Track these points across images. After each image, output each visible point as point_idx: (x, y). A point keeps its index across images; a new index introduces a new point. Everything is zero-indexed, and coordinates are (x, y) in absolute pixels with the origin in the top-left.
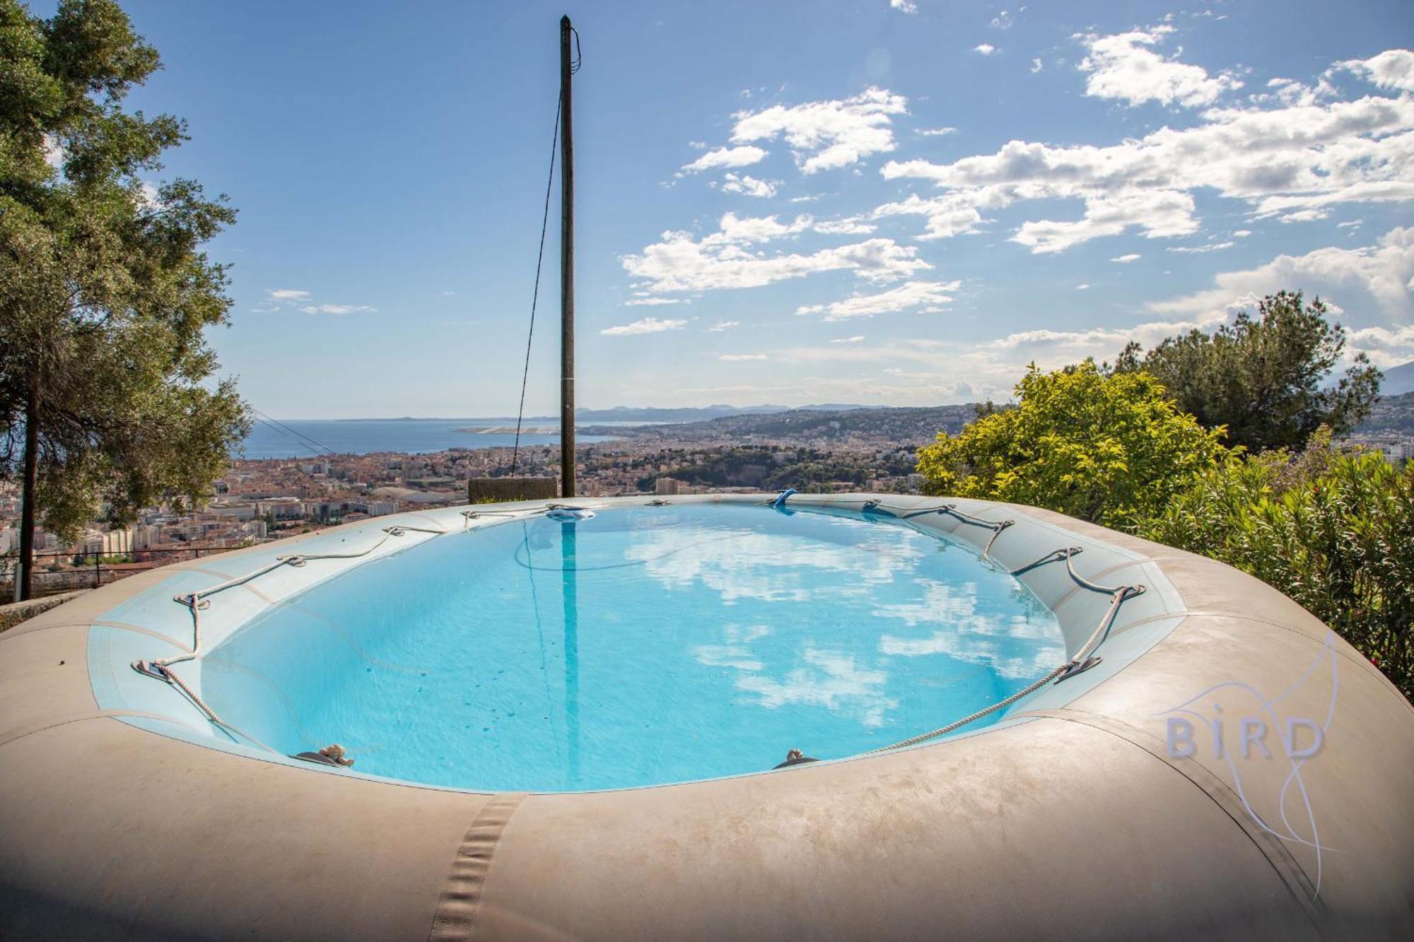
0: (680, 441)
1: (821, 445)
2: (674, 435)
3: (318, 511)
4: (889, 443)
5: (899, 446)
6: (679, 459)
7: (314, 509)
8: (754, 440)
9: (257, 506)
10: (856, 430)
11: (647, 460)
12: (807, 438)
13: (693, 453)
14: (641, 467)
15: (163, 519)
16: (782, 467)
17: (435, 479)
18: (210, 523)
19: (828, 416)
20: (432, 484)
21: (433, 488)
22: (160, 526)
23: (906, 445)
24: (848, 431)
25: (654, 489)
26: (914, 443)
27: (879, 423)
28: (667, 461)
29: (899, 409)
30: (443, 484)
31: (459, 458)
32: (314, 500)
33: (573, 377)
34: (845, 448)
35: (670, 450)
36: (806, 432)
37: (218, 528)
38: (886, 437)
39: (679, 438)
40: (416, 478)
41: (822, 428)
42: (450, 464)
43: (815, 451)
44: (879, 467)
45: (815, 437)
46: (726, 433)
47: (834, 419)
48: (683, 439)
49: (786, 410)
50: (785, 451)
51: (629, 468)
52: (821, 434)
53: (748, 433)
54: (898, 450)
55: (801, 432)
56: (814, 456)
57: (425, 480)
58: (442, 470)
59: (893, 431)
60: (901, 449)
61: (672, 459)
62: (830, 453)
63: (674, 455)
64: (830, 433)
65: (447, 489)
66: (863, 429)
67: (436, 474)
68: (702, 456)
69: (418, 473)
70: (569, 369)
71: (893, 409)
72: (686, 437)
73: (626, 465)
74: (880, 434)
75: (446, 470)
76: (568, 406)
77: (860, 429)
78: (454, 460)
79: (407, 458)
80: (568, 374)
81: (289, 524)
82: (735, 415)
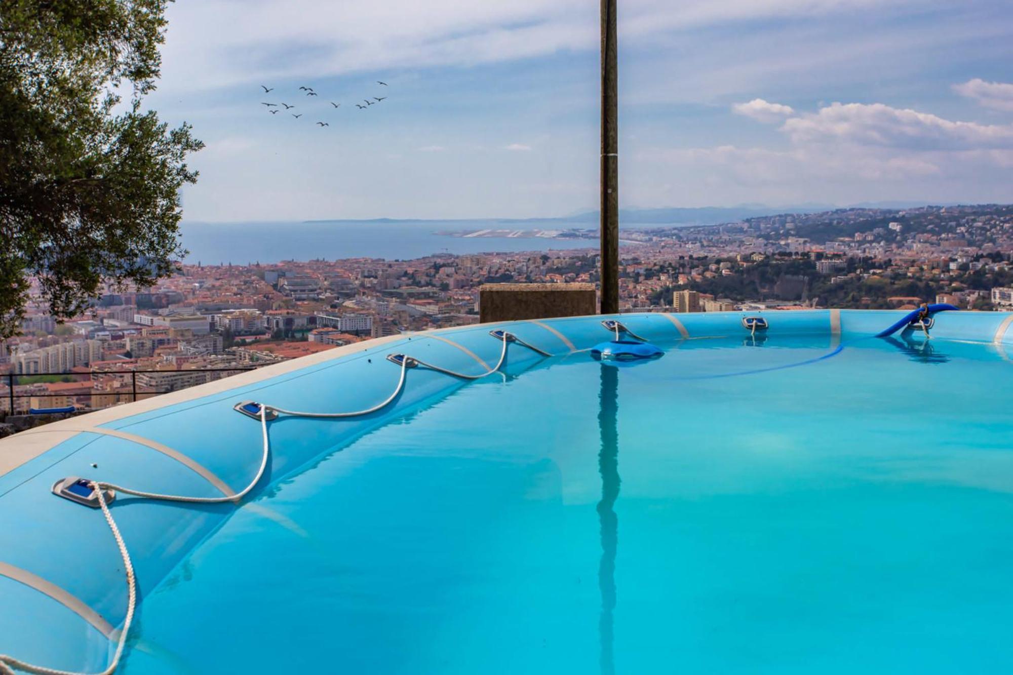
0: (702, 246)
1: (877, 251)
2: (696, 239)
3: (281, 325)
4: (967, 249)
5: (980, 253)
6: (701, 268)
7: (277, 323)
8: (795, 244)
9: (213, 318)
10: (923, 233)
11: (662, 269)
12: (860, 243)
13: (718, 262)
14: (657, 278)
15: (107, 333)
16: (827, 277)
17: (416, 289)
18: (160, 337)
19: (888, 215)
20: (411, 295)
21: (412, 300)
22: (103, 341)
23: (988, 251)
24: (912, 233)
25: (670, 303)
26: (999, 249)
27: (953, 224)
28: (687, 270)
29: (979, 206)
30: (427, 295)
31: (444, 265)
32: (278, 312)
33: (616, 152)
34: (907, 254)
35: (691, 257)
36: (858, 236)
37: (169, 343)
38: (962, 241)
39: (701, 242)
40: (394, 288)
41: (879, 230)
42: (432, 271)
43: (871, 258)
44: (952, 279)
45: (871, 242)
46: (758, 237)
47: (895, 220)
48: (705, 244)
49: (834, 209)
50: (831, 258)
51: (641, 279)
52: (877, 239)
53: (787, 235)
54: (977, 258)
55: (852, 236)
56: (868, 264)
57: (404, 290)
58: (423, 279)
59: (971, 233)
60: (982, 256)
61: (692, 267)
62: (890, 261)
63: (695, 262)
64: (890, 237)
65: (431, 301)
66: (931, 232)
67: (418, 284)
68: (729, 265)
69: (396, 283)
70: (611, 142)
71: (972, 207)
72: (710, 241)
73: (638, 274)
74: (954, 238)
75: (428, 279)
76: (610, 191)
77: (928, 232)
78: (437, 267)
79: (384, 265)
80: (609, 149)
81: (249, 340)
82: (770, 215)
